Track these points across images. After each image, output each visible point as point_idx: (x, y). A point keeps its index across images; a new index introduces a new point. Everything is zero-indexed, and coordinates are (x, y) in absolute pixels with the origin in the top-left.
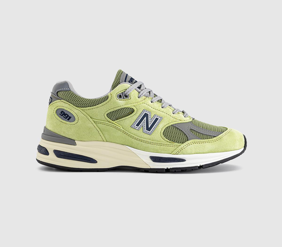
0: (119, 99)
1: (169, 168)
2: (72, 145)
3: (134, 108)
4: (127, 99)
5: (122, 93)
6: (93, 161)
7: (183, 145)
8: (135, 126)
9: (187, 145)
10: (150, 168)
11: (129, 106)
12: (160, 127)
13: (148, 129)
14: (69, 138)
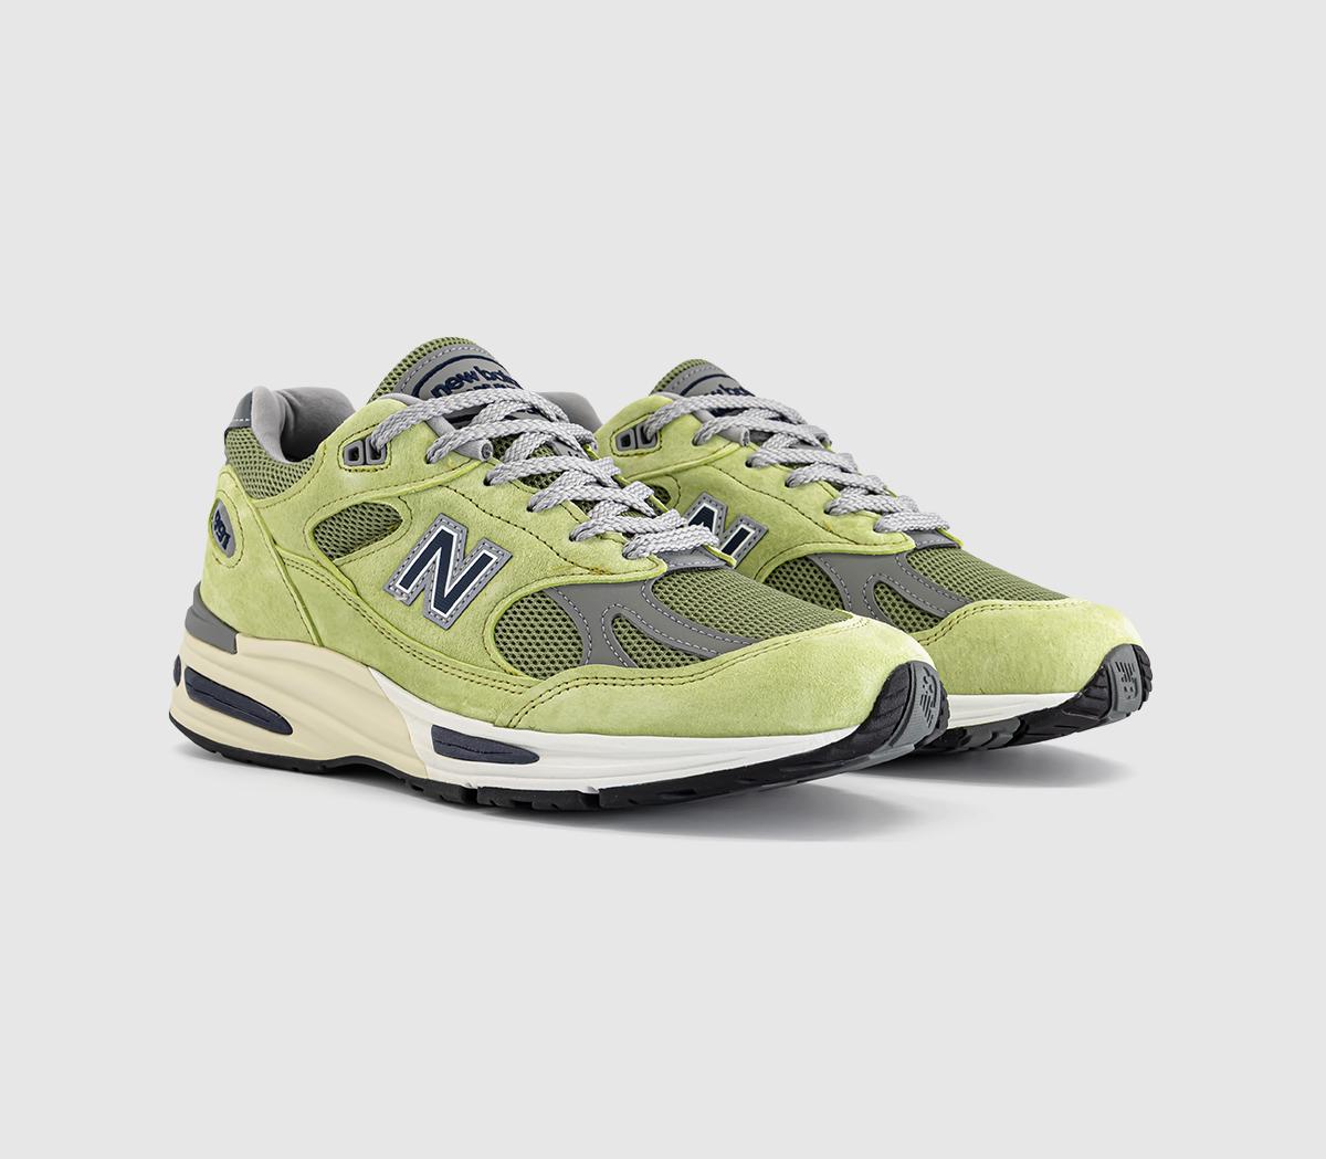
0: (347, 467)
1: (474, 786)
2: (224, 650)
3: (397, 506)
4: (377, 467)
5: (363, 440)
6: (280, 725)
7: (541, 686)
8: (397, 585)
9: (558, 689)
10: (425, 777)
11: (373, 499)
12: (492, 597)
13: (443, 603)
14: (225, 624)
